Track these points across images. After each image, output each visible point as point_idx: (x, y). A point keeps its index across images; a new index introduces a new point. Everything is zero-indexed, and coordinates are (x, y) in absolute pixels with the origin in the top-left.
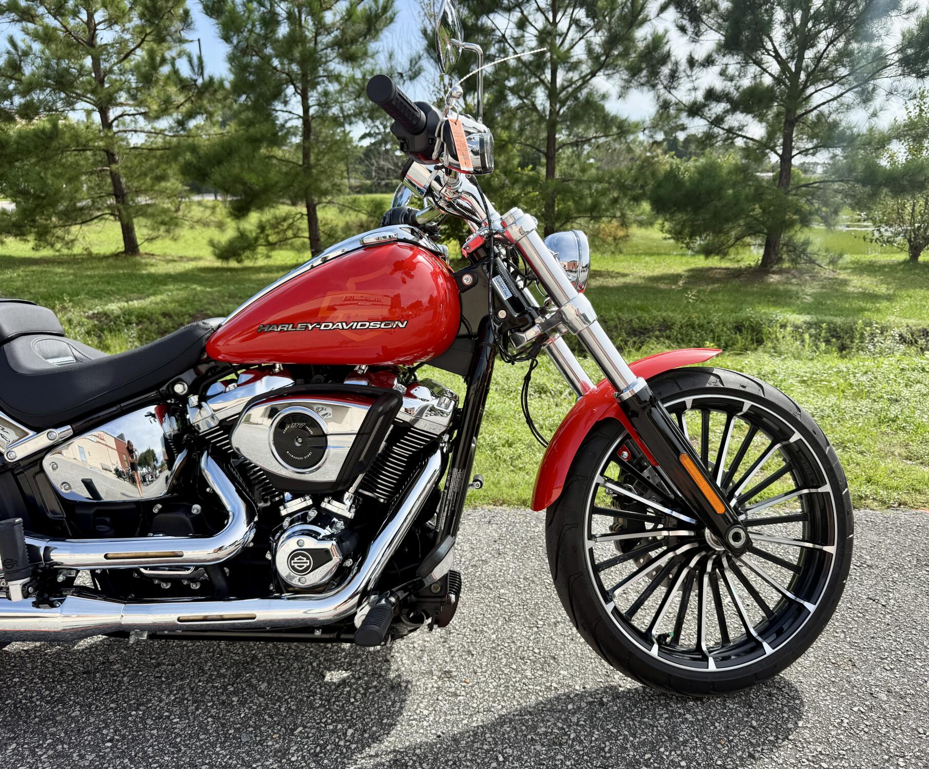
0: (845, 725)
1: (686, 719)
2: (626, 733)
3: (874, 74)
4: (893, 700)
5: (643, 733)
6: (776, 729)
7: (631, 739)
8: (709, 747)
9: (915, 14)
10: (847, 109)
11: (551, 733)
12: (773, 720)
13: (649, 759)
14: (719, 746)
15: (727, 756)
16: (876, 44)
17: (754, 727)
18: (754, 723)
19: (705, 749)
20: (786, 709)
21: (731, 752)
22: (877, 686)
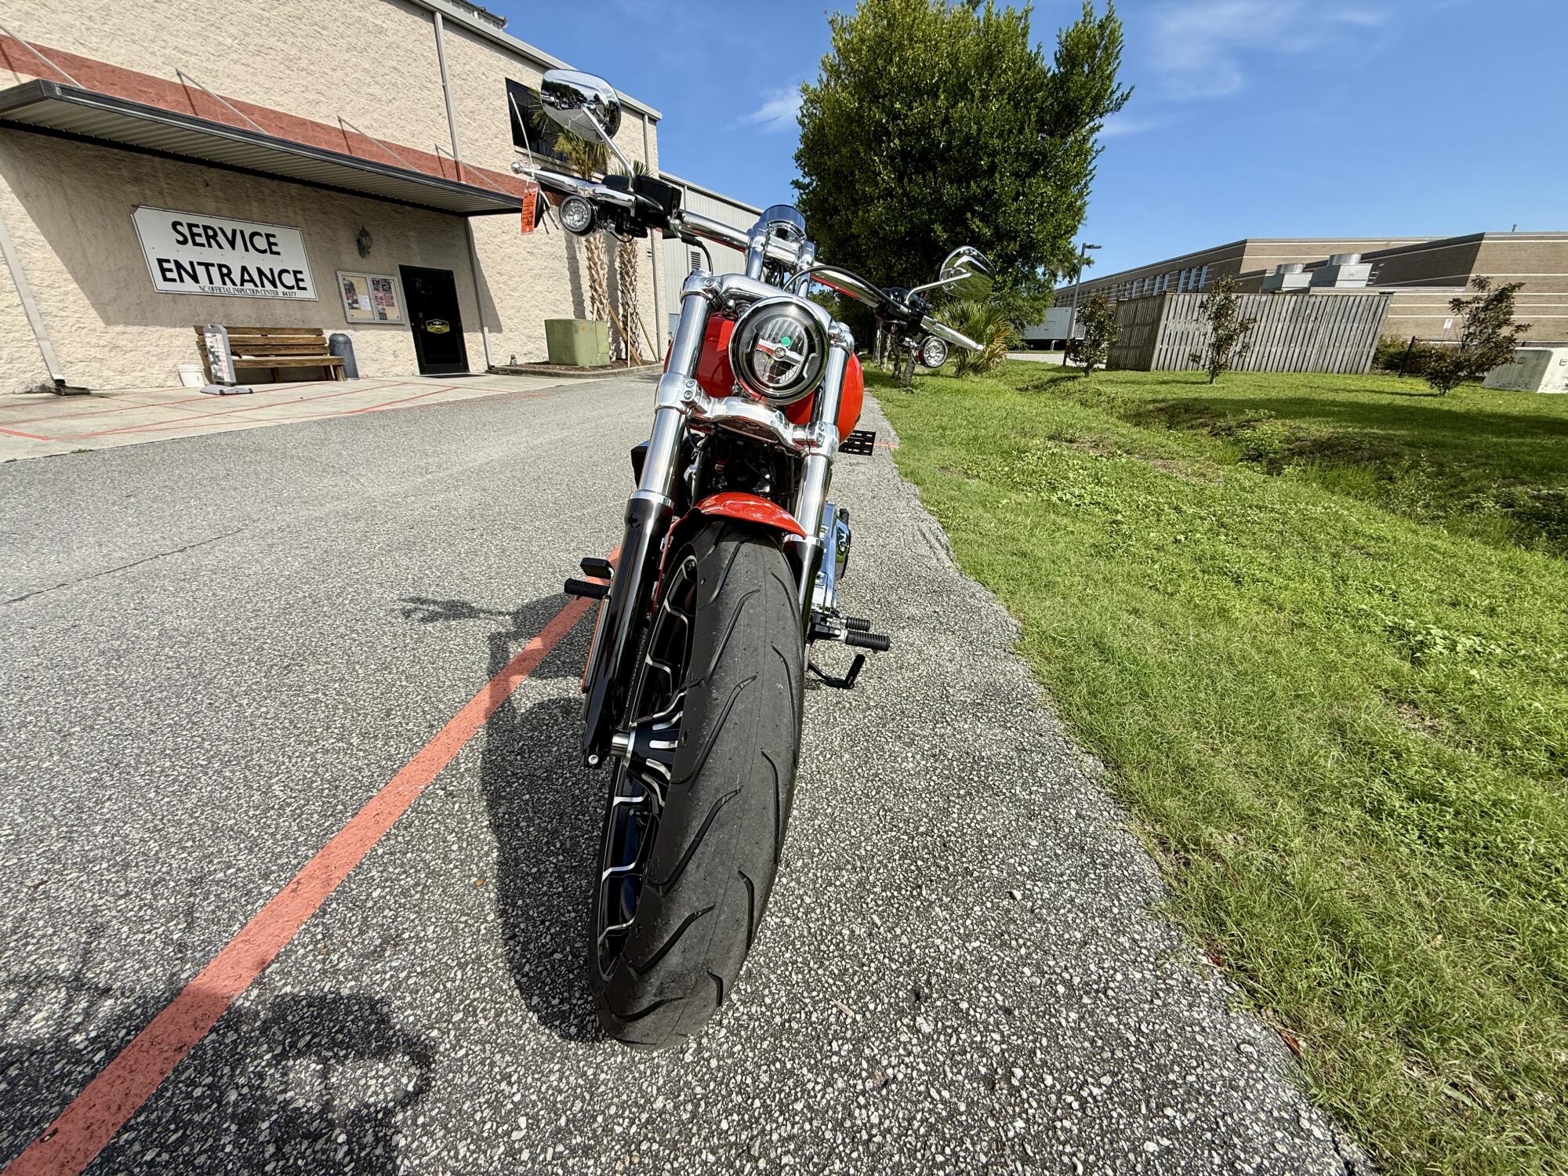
6: (538, 978)
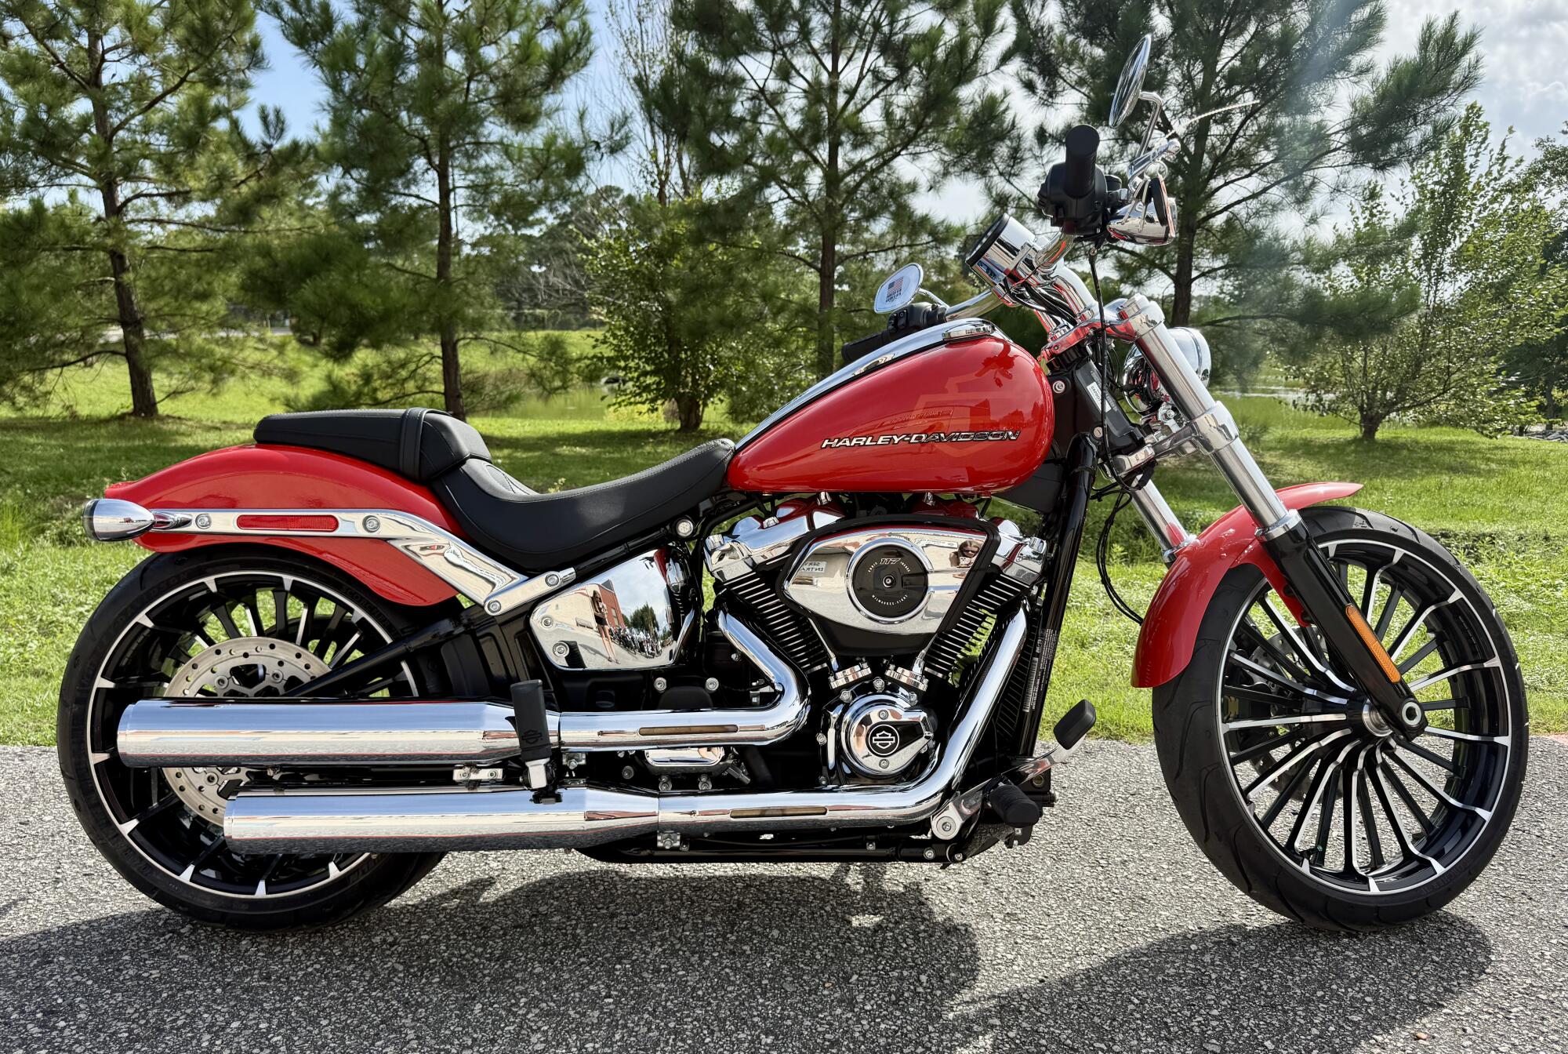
3: (1312, 161)
9: (1370, 76)
10: (1273, 211)
16: (1313, 118)
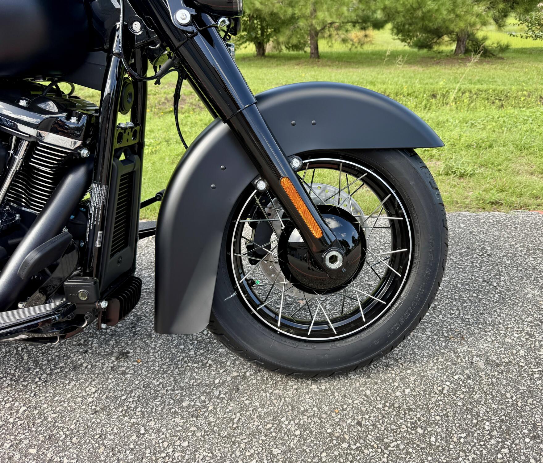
0: (445, 391)
1: (311, 389)
2: (257, 404)
4: (489, 368)
5: (272, 404)
7: (260, 409)
8: (324, 416)
11: (193, 406)
12: (385, 389)
13: (270, 428)
14: (333, 414)
15: (338, 424)
17: (367, 396)
18: (368, 392)
19: (320, 418)
20: (398, 378)
21: (342, 420)
22: (478, 356)
